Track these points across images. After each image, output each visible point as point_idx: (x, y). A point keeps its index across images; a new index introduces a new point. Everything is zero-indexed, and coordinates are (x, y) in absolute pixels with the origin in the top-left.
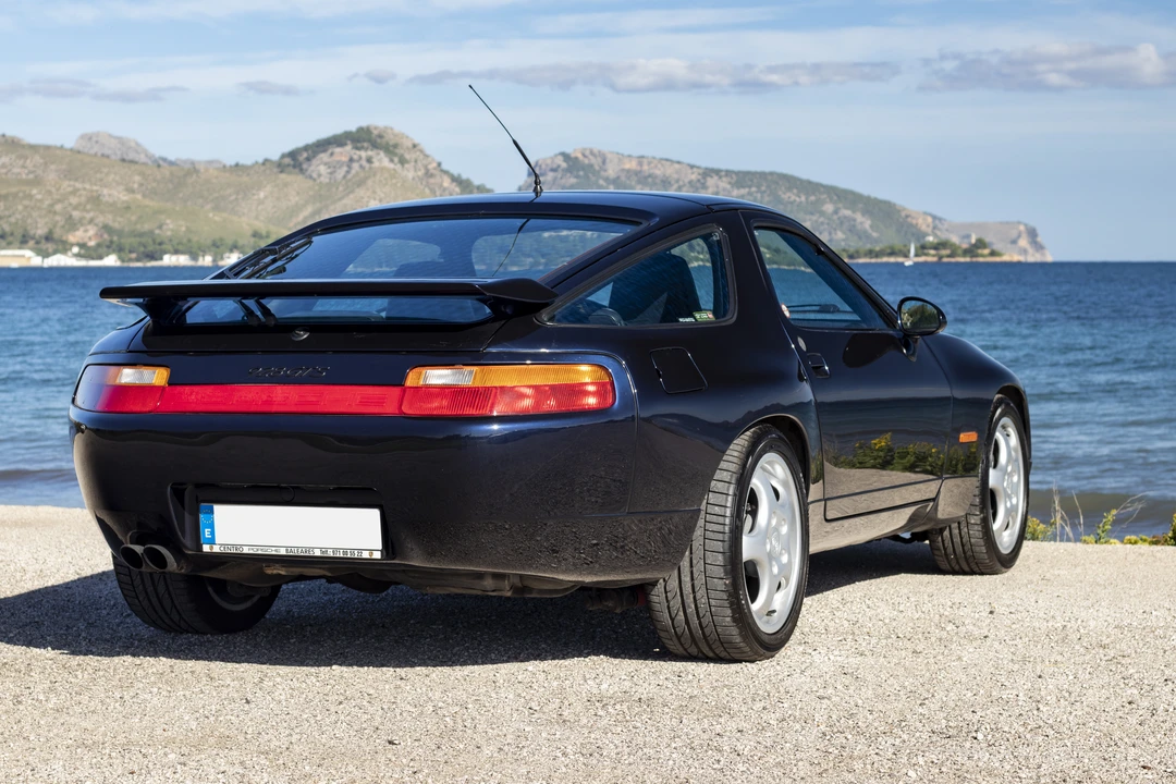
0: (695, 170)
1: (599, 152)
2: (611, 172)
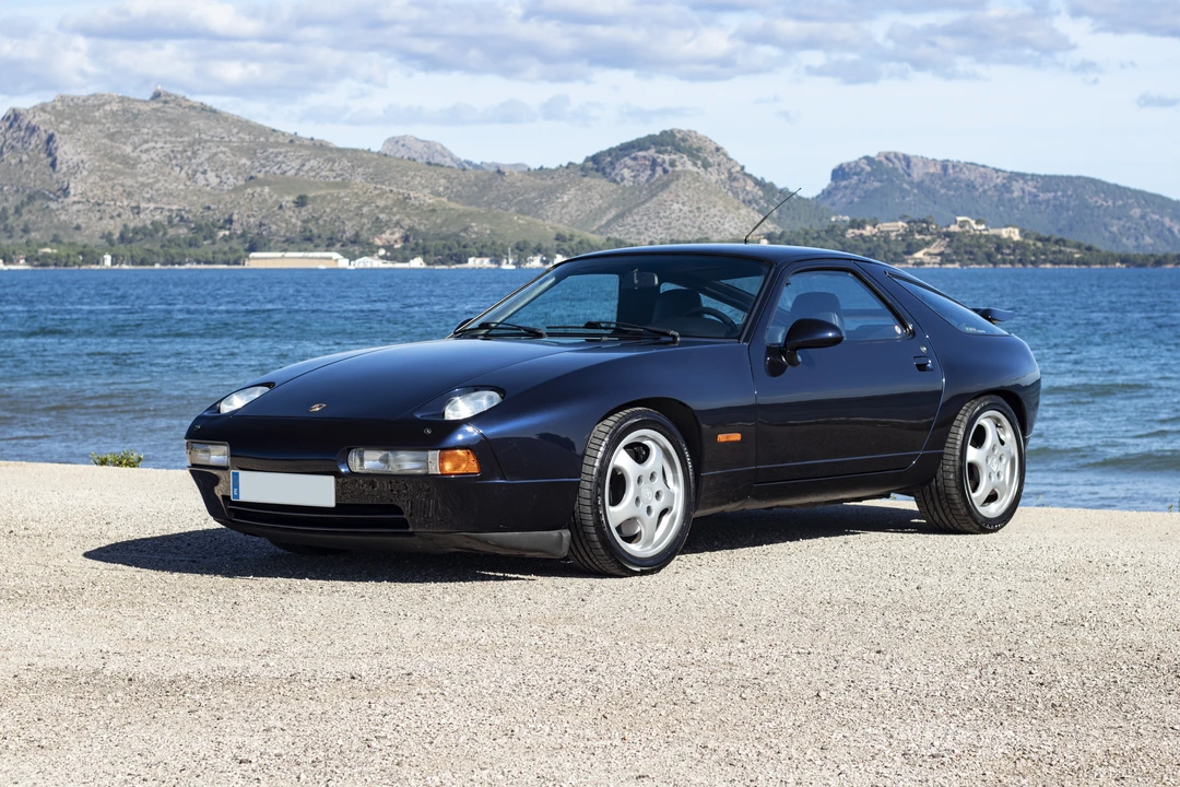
0: (1000, 173)
1: (904, 156)
2: (917, 174)
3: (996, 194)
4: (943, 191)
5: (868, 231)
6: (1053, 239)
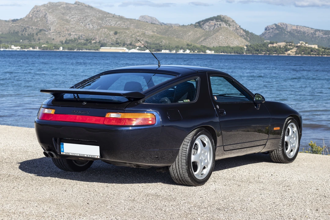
0: (313, 29)
1: (285, 24)
2: (289, 29)
3: (311, 35)
4: (296, 34)
5: (275, 45)
6: (327, 48)
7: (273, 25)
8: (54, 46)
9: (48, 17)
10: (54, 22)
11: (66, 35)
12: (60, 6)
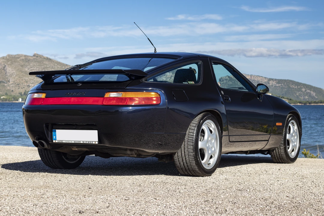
7: (226, 76)
8: (14, 98)
9: (7, 69)
10: (13, 74)
11: (24, 86)
12: (19, 58)
